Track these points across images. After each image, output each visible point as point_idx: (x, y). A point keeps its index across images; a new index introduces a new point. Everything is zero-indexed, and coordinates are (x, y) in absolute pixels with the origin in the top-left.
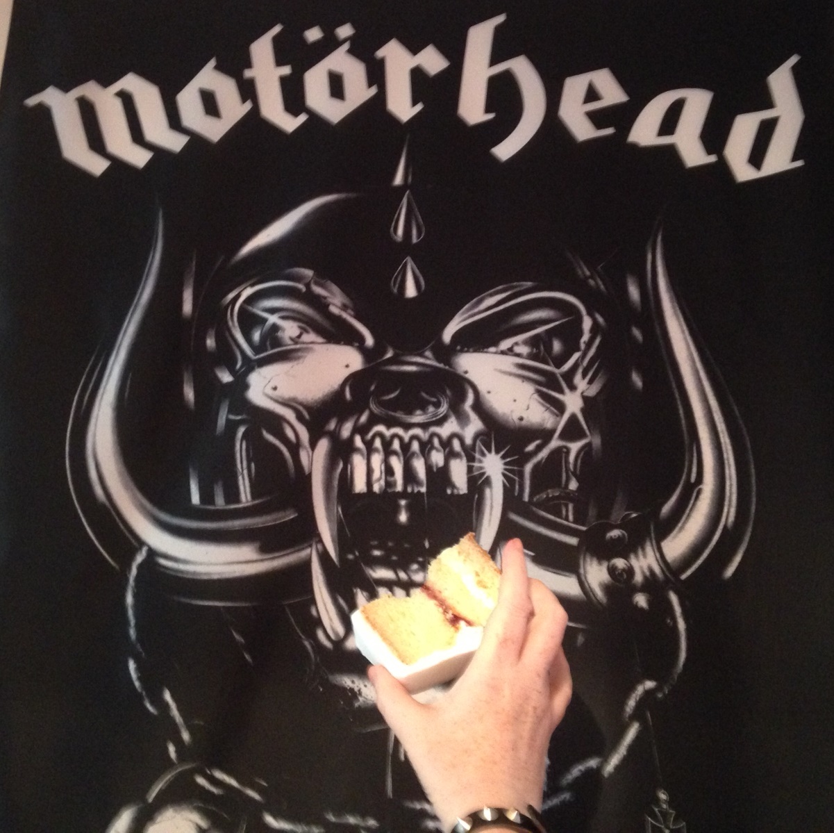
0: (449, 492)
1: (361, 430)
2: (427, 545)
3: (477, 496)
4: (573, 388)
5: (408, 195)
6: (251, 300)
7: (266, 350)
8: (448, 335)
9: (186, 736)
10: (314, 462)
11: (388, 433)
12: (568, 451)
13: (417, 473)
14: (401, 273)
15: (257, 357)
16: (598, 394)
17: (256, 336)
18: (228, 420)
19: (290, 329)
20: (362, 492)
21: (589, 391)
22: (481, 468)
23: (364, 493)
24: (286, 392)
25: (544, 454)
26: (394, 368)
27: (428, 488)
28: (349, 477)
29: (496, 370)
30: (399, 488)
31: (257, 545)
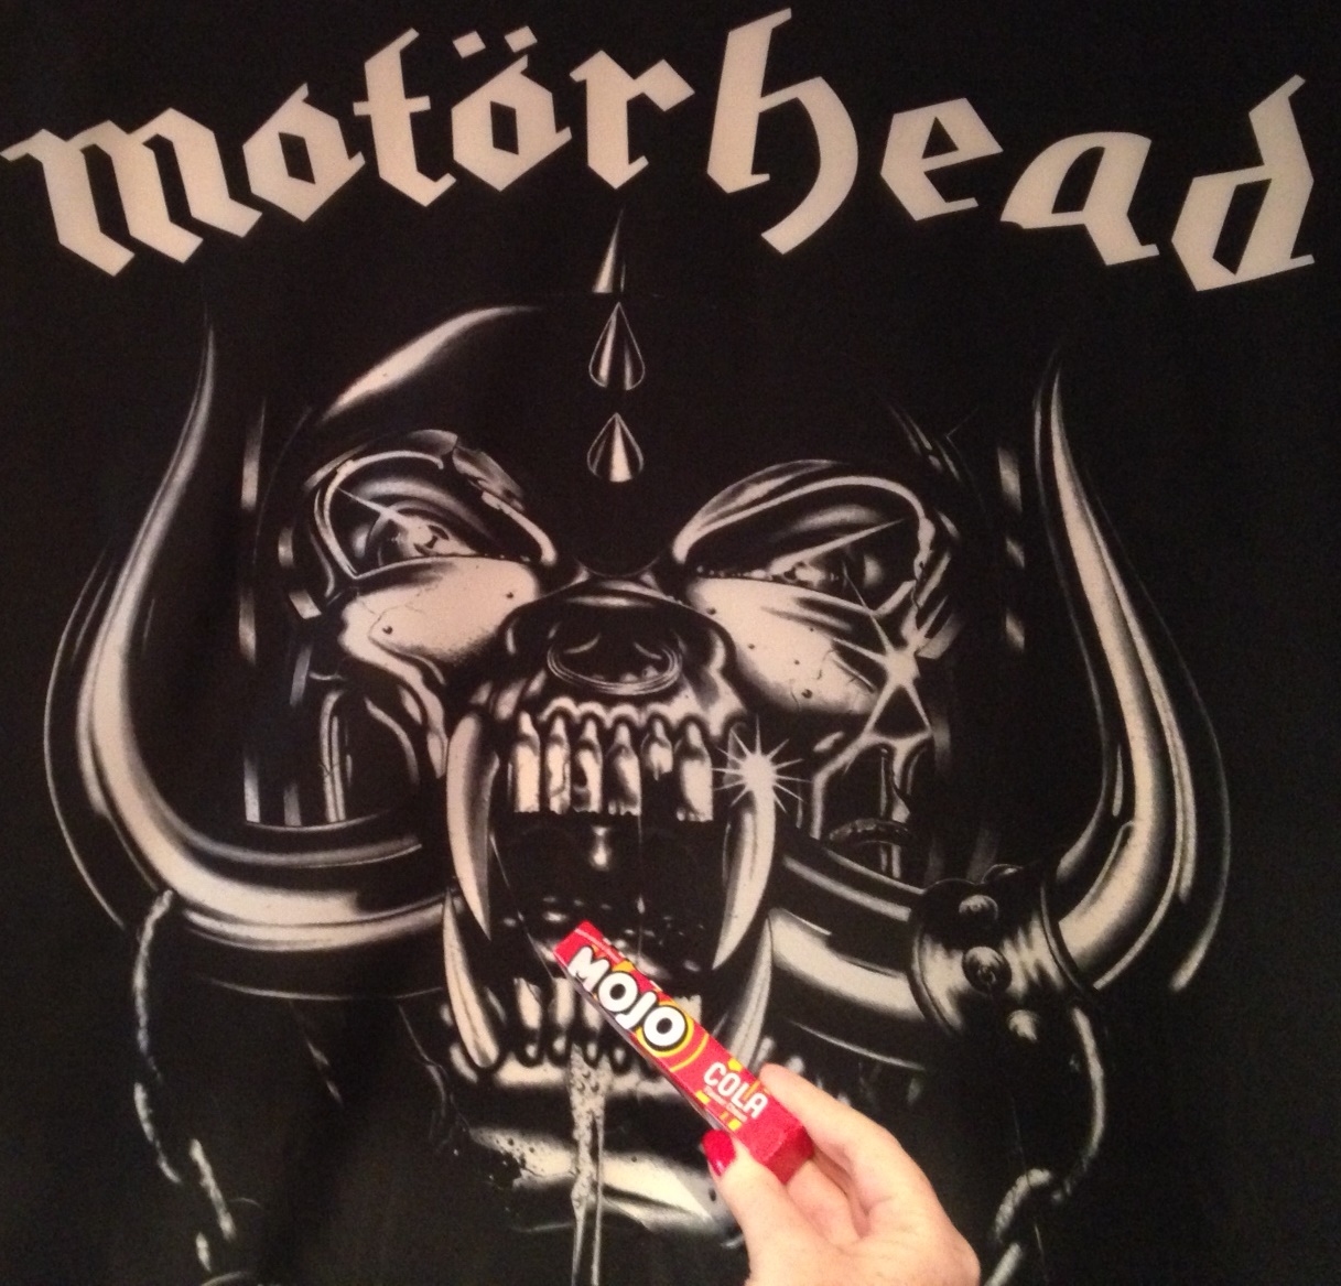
0: (681, 816)
1: (531, 705)
2: (641, 907)
3: (729, 826)
4: (899, 642)
5: (619, 312)
6: (353, 482)
7: (378, 567)
8: (683, 545)
9: (226, 1224)
10: (451, 758)
11: (577, 711)
12: (891, 752)
13: (624, 780)
14: (604, 442)
15: (361, 576)
16: (944, 656)
17: (360, 542)
18: (309, 681)
19: (416, 532)
20: (530, 811)
21: (927, 650)
22: (738, 778)
23: (534, 813)
24: (407, 637)
25: (847, 757)
26: (590, 601)
27: (643, 808)
28: (509, 784)
29: (764, 609)
30: (595, 805)
31: (354, 895)
